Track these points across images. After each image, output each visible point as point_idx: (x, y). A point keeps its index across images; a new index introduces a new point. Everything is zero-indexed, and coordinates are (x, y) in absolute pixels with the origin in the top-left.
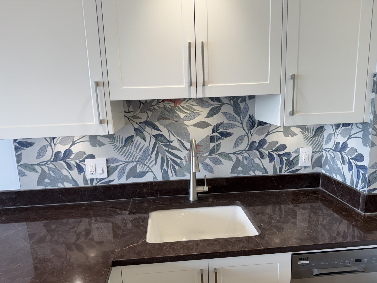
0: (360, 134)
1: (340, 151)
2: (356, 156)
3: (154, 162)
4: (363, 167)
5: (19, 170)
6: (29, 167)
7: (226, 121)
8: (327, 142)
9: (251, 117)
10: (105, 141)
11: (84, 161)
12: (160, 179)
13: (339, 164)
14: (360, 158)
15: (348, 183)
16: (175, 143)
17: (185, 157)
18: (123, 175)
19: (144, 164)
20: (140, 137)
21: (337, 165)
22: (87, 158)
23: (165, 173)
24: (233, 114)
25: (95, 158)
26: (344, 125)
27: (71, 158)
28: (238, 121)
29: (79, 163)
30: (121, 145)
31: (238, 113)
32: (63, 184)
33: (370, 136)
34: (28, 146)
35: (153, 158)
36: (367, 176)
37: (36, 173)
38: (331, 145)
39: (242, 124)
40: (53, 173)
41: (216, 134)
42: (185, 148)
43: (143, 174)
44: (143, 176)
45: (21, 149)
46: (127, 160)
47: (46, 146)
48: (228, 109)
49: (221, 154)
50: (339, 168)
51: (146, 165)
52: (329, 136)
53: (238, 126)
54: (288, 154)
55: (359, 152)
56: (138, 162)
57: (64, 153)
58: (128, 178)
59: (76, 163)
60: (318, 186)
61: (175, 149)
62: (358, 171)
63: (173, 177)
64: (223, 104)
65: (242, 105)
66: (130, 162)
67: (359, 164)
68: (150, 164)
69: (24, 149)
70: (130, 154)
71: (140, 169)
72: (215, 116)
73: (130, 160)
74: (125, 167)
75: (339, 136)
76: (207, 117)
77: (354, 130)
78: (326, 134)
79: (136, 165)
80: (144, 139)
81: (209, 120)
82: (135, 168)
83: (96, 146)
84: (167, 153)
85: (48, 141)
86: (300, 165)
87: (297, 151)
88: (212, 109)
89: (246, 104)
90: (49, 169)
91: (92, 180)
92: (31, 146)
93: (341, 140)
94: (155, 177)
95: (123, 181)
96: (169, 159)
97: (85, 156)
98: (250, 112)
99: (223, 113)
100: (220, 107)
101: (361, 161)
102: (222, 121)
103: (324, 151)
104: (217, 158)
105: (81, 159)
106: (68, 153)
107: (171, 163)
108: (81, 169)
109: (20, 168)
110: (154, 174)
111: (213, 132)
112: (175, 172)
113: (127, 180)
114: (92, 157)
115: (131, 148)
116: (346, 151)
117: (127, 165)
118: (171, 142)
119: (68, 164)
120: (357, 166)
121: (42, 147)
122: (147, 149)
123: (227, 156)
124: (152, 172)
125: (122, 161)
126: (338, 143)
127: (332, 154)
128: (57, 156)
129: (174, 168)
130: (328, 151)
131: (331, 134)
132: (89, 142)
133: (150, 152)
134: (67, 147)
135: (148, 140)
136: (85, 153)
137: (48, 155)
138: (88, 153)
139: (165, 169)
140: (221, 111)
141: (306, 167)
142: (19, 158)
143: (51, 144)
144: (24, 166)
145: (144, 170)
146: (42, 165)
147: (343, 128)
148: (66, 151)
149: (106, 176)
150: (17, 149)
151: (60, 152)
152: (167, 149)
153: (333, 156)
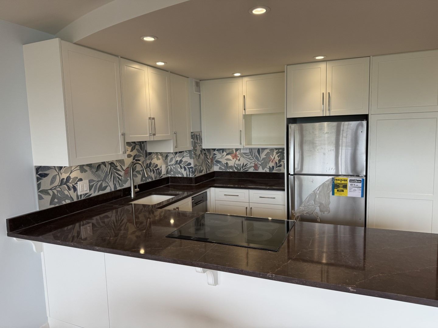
0: (188, 155)
1: (179, 164)
2: (188, 164)
3: (110, 180)
4: (192, 168)
5: (39, 196)
6: (45, 192)
7: (138, 154)
8: (171, 161)
9: (146, 151)
10: (87, 168)
11: (77, 183)
12: (113, 190)
13: (179, 170)
14: (190, 164)
15: (185, 176)
16: (119, 168)
17: (123, 176)
18: (96, 190)
19: (105, 181)
20: (104, 165)
21: (178, 170)
22: (78, 181)
23: (115, 185)
24: (140, 149)
25: (82, 180)
26: (179, 152)
27: (70, 182)
28: (141, 153)
29: (74, 185)
30: (94, 170)
31: (141, 149)
32: (65, 202)
33: (193, 155)
34: (45, 176)
35: (110, 177)
36: (193, 170)
37: (50, 196)
38: (173, 162)
39: (143, 155)
40: (60, 194)
41: (134, 161)
42: (123, 169)
43: (105, 188)
44: (105, 189)
45: (41, 179)
46: (98, 180)
47: (56, 175)
48: (138, 147)
49: (136, 172)
50: (180, 172)
51: (106, 182)
52: (172, 159)
53: (142, 156)
54: (158, 169)
55: (188, 162)
56: (103, 180)
57: (66, 179)
58: (98, 192)
59: (73, 185)
60: (169, 183)
61: (119, 170)
62: (189, 170)
63: (119, 188)
64: (136, 144)
65: (143, 145)
66: (99, 181)
67: (189, 167)
68: (109, 180)
69: (43, 179)
70: (99, 176)
71: (104, 185)
72: (134, 151)
73: (99, 180)
74: (97, 185)
75: (178, 157)
76: (130, 152)
77: (185, 154)
78: (169, 158)
79: (102, 183)
80: (105, 166)
81: (131, 153)
82: (101, 185)
83: (83, 173)
84: (115, 173)
85: (57, 172)
86: (162, 174)
87: (161, 167)
88: (132, 147)
89: (144, 144)
90: (58, 191)
91: (81, 195)
92: (47, 176)
93: (178, 159)
94: (111, 189)
95: (96, 194)
96: (117, 177)
97: (77, 180)
98: (145, 149)
99: (136, 149)
100: (135, 146)
101: (190, 165)
102: (136, 154)
103: (169, 166)
104: (136, 174)
105: (75, 182)
106: (68, 178)
107: (117, 179)
108: (75, 189)
109: (39, 193)
110: (110, 187)
111: (133, 160)
112: (119, 184)
113: (98, 193)
114: (81, 180)
115: (99, 172)
116: (182, 163)
117: (98, 183)
118: (117, 166)
119: (68, 186)
120: (188, 168)
121: (54, 176)
122: (107, 172)
123: (138, 172)
124: (109, 186)
125: (96, 181)
126: (177, 161)
127: (174, 166)
128: (62, 182)
129: (119, 182)
130: (172, 166)
131: (173, 157)
132: (79, 170)
133: (108, 173)
134: (68, 175)
135: (107, 166)
136: (77, 178)
137: (57, 182)
138: (79, 178)
139: (115, 183)
140: (136, 148)
141: (164, 174)
142: (39, 186)
143: (59, 173)
144: (42, 192)
145: (106, 185)
146: (53, 189)
147: (179, 154)
148: (67, 178)
149: (89, 192)
150: (38, 179)
151: (64, 179)
152: (115, 171)
153: (175, 167)
